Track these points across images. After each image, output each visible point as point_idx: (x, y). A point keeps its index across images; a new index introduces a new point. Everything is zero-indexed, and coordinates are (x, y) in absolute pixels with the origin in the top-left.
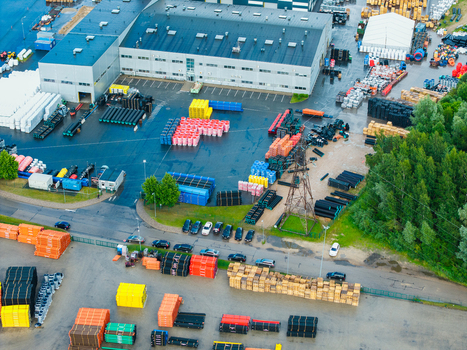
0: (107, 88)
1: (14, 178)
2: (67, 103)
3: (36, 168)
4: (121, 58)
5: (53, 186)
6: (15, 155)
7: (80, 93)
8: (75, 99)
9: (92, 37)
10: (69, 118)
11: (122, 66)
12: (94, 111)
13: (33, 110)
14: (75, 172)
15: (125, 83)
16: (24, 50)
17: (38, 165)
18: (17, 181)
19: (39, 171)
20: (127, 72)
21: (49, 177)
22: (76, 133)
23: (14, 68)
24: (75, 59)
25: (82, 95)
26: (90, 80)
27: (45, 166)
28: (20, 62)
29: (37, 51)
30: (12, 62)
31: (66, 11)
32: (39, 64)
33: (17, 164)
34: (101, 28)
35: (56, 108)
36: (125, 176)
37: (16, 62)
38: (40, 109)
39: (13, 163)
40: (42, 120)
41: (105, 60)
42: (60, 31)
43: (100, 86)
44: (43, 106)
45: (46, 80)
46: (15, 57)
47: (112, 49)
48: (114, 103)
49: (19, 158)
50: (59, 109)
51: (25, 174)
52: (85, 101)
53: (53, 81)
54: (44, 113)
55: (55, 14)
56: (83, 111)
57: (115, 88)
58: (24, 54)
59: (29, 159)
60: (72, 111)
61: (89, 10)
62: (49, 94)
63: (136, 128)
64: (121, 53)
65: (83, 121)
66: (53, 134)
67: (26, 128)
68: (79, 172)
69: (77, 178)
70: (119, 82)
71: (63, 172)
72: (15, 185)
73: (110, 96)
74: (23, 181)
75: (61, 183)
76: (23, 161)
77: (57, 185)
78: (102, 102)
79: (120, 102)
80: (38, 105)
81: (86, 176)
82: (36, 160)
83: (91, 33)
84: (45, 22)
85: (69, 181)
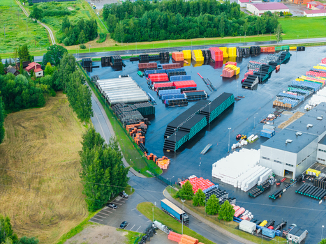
0: (305, 170)
1: (230, 221)
2: (275, 176)
3: (246, 217)
4: (318, 151)
5: (255, 231)
6: (234, 205)
7: (285, 171)
8: (282, 174)
9: (300, 134)
10: (275, 186)
11: (318, 157)
12: (293, 185)
13: (252, 176)
14: (272, 225)
15: (318, 169)
16: (253, 135)
17: (248, 214)
18: (232, 223)
19: (248, 219)
20: (320, 162)
21: (254, 225)
22: (278, 198)
23: (244, 146)
24: (286, 147)
25: (287, 172)
26: (294, 163)
27: (252, 216)
28: (248, 143)
29: (261, 137)
30: (243, 142)
31: (286, 113)
32: (261, 146)
33: (234, 212)
34: (308, 128)
35: (267, 178)
36: (307, 234)
37: (246, 142)
38: (256, 177)
39: (231, 210)
40: (257, 185)
41: (307, 151)
42: (279, 126)
43: (301, 168)
44: (258, 175)
45: (264, 158)
46: (246, 139)
47: (313, 144)
48: (308, 181)
49: (236, 208)
50: (269, 179)
51: (238, 219)
52: (288, 177)
53: (269, 159)
54: (259, 180)
55: (277, 114)
56: (285, 183)
57: (310, 171)
58: (252, 138)
59: (243, 209)
60: (278, 182)
61: (301, 115)
62: (264, 167)
63: (321, 201)
64: (319, 148)
65: (284, 190)
66: (262, 195)
67: (245, 188)
68: (275, 225)
69: (273, 229)
70: (314, 168)
71: (264, 223)
72: (230, 226)
73: (306, 176)
74: (235, 224)
75: (261, 231)
76: (238, 210)
77: (258, 231)
78: (300, 180)
79: (312, 182)
80: (255, 174)
81: (280, 229)
82: (247, 211)
83: (300, 130)
84: (270, 119)
85: (267, 230)
